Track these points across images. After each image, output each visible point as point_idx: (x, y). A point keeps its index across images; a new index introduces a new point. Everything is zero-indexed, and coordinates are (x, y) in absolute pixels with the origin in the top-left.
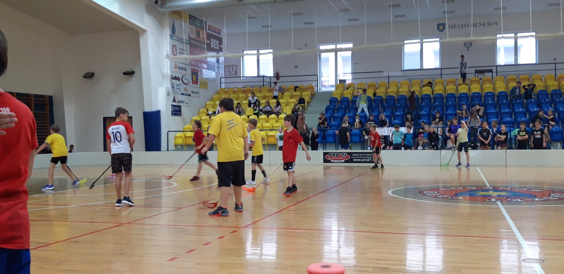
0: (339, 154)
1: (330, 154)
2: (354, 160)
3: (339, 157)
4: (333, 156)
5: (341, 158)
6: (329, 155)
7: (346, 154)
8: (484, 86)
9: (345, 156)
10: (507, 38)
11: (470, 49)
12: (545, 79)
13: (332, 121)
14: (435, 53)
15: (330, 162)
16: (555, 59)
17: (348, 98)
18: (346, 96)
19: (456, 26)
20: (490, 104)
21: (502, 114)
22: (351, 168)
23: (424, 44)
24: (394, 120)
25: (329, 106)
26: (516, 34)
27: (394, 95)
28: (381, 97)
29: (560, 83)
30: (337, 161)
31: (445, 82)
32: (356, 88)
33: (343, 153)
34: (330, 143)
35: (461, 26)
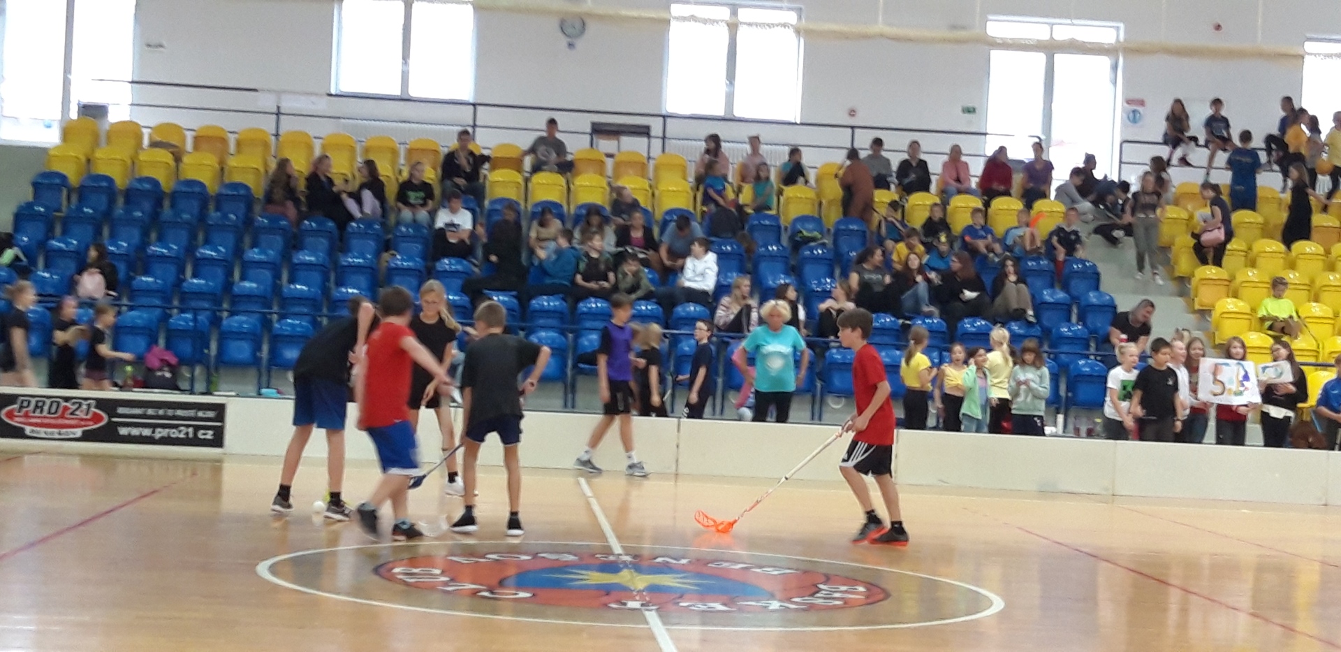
0: (63, 404)
1: (23, 402)
2: (123, 431)
3: (62, 417)
4: (33, 412)
6: (17, 406)
7: (89, 405)
9: (87, 414)
16: (852, 113)
17: (109, 180)
18: (102, 169)
22: (108, 462)
30: (49, 430)
32: (146, 142)
33: (80, 402)
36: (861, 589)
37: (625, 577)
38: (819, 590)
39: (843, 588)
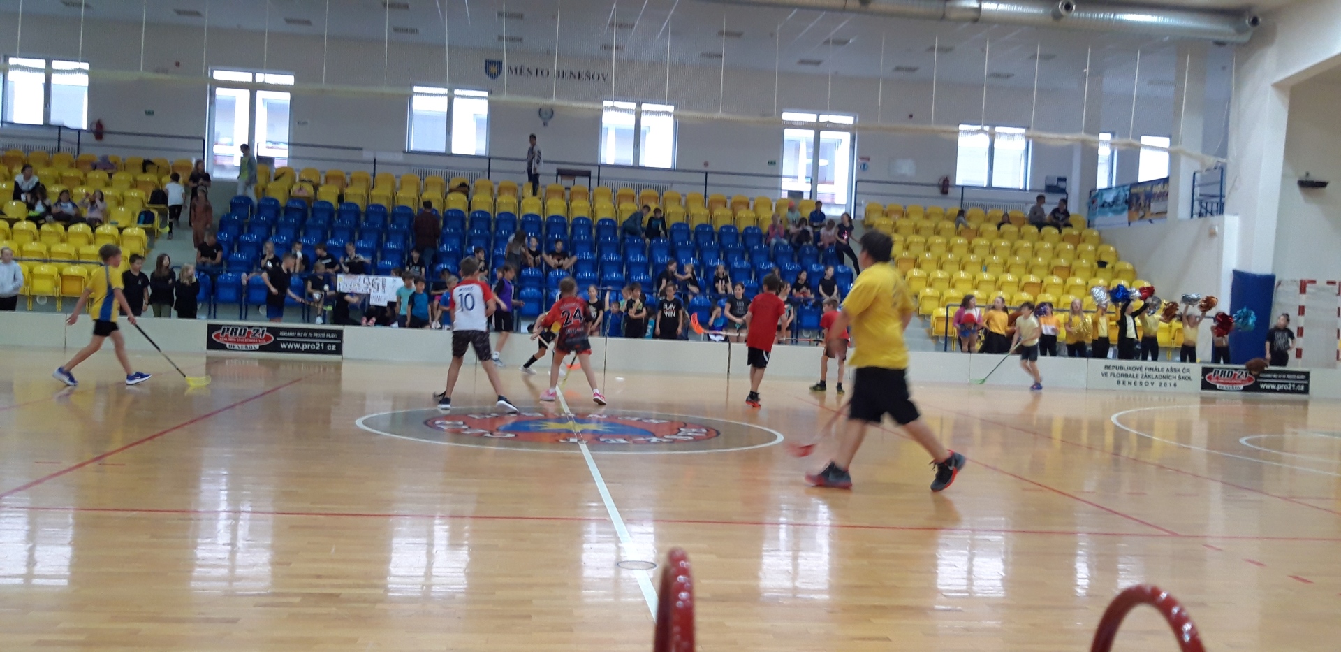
0: (248, 330)
1: (224, 329)
2: (283, 346)
3: (248, 337)
4: (231, 334)
5: (250, 341)
6: (221, 331)
7: (263, 331)
8: (573, 204)
9: (262, 335)
10: (621, 110)
11: (550, 123)
12: (686, 202)
13: (236, 249)
14: (478, 121)
15: (223, 347)
16: (706, 164)
17: (276, 201)
18: (272, 195)
19: (526, 71)
20: (583, 243)
21: (603, 264)
22: (276, 364)
23: (456, 100)
24: (383, 259)
25: (229, 216)
26: (639, 105)
27: (384, 203)
28: (357, 206)
29: (711, 213)
30: (240, 345)
31: (496, 189)
32: (297, 180)
33: (257, 329)
34: (227, 302)
35: (534, 73)
36: (704, 431)
37: (570, 425)
38: (680, 431)
39: (694, 430)
